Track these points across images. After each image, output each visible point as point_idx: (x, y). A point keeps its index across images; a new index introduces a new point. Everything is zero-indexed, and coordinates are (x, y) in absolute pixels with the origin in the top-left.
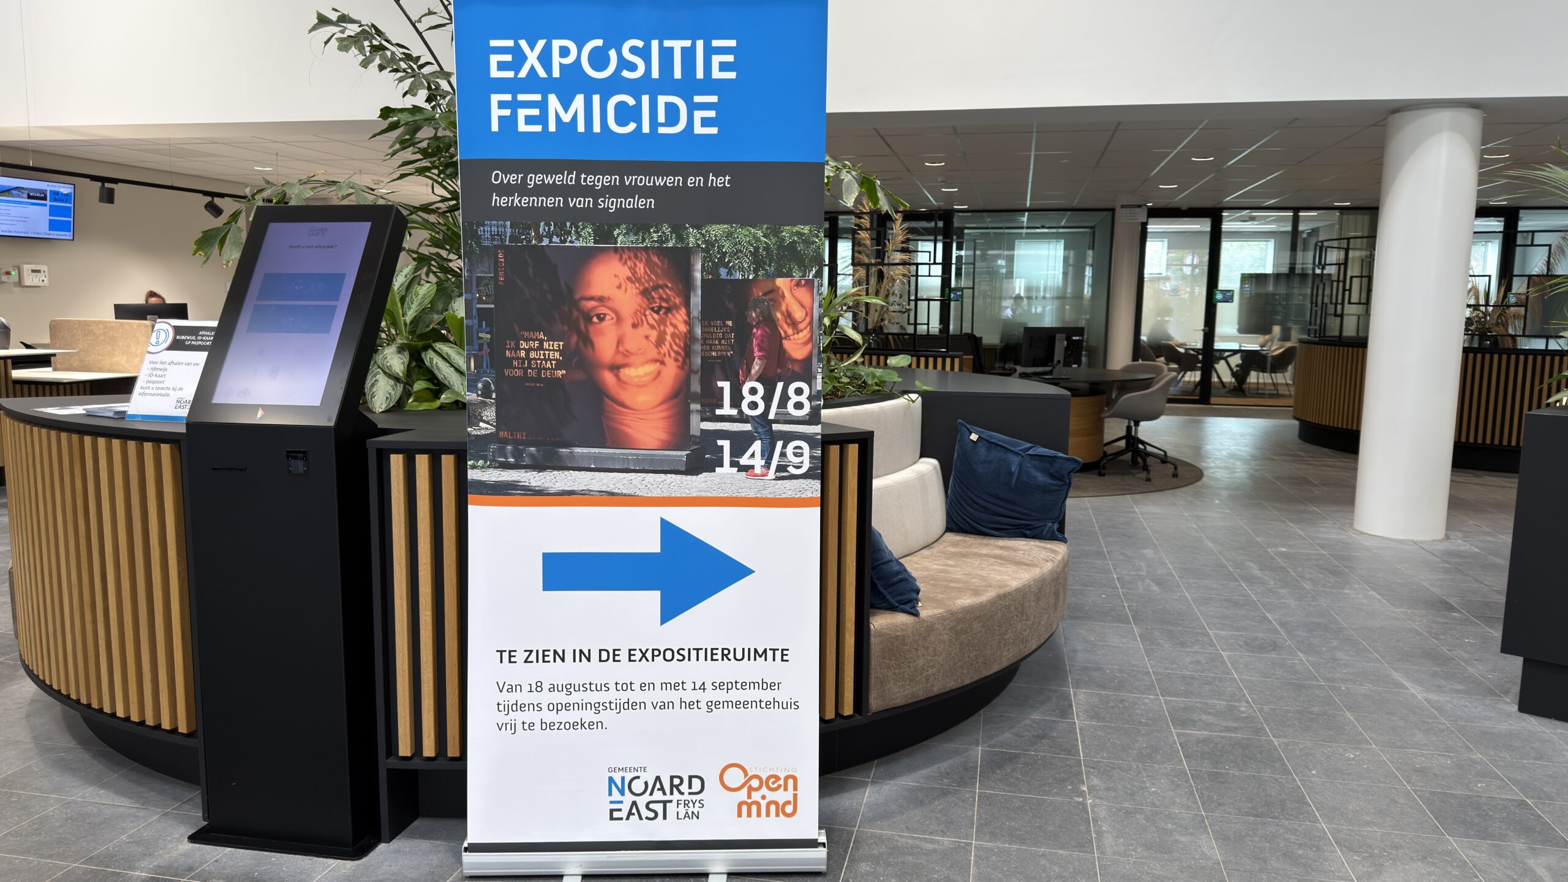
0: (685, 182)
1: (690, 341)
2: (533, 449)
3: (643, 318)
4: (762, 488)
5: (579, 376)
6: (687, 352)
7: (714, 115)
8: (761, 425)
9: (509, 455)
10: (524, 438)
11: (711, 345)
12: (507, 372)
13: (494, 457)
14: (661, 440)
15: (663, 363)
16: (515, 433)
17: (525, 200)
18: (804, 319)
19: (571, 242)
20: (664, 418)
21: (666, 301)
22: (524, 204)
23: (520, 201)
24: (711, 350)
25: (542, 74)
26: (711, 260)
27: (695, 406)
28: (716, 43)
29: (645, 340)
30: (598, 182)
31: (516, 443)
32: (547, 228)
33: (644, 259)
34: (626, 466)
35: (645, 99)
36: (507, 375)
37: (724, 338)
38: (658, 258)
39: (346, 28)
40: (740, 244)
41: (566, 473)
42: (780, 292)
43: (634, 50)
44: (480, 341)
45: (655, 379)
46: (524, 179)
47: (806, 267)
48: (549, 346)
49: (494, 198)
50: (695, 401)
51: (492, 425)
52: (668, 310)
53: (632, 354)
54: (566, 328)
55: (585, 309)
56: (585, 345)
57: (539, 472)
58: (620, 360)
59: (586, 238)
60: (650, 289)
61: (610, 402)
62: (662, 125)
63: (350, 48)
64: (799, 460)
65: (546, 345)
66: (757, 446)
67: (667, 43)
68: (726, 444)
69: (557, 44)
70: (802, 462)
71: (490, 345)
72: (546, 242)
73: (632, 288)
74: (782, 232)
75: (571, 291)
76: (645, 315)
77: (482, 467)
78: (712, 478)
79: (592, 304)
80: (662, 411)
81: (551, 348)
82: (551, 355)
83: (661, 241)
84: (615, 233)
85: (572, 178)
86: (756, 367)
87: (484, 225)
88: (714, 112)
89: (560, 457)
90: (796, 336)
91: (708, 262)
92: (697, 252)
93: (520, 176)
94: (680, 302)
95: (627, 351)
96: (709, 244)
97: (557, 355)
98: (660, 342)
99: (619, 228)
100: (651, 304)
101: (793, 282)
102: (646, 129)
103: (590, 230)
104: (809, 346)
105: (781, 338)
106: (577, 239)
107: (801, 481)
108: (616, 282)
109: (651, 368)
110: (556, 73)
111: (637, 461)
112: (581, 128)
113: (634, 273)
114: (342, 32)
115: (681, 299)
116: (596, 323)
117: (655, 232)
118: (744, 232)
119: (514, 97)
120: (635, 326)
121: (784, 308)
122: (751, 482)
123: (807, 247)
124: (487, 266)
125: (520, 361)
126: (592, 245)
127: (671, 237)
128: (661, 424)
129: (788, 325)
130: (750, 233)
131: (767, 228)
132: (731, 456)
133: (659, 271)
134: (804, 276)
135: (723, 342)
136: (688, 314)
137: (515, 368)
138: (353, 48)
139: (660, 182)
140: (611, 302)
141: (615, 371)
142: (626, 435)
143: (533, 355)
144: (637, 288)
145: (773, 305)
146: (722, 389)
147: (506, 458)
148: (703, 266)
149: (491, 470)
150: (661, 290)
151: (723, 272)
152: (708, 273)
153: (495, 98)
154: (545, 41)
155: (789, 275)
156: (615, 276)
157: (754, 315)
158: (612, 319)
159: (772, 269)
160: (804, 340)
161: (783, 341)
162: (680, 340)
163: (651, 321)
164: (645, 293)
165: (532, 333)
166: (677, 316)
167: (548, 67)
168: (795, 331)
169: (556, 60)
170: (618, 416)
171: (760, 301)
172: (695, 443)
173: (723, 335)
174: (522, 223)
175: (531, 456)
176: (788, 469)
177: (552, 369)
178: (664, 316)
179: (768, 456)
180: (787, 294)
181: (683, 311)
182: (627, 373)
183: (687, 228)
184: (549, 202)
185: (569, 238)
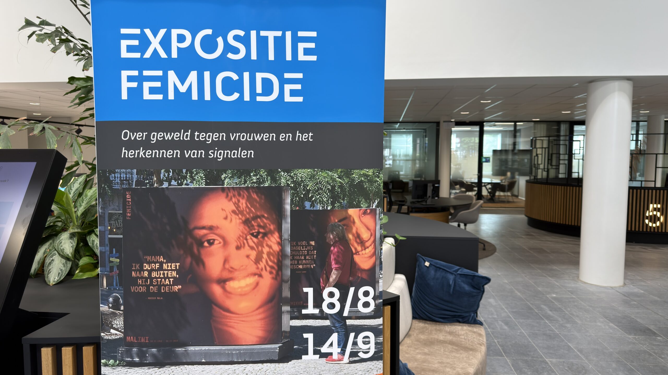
0: (278, 137)
1: (282, 257)
2: (154, 350)
3: (245, 241)
4: (338, 370)
5: (193, 289)
6: (280, 266)
7: (300, 88)
8: (338, 321)
9: (135, 355)
10: (147, 341)
11: (298, 260)
12: (133, 289)
13: (122, 357)
14: (259, 337)
15: (260, 276)
16: (139, 338)
17: (149, 152)
18: (370, 238)
19: (187, 184)
20: (261, 319)
21: (263, 227)
22: (148, 155)
23: (145, 154)
24: (298, 264)
25: (163, 55)
26: (298, 196)
27: (286, 308)
28: (301, 34)
29: (246, 259)
30: (209, 138)
31: (140, 345)
32: (166, 174)
33: (245, 196)
34: (230, 359)
35: (246, 75)
36: (133, 291)
37: (308, 254)
38: (257, 196)
39: (44, 28)
40: (320, 183)
41: (182, 367)
42: (352, 219)
43: (236, 38)
44: (111, 264)
45: (254, 289)
46: (148, 136)
47: (370, 200)
48: (168, 267)
49: (123, 151)
50: (286, 303)
51: (120, 331)
52: (265, 235)
53: (236, 270)
54: (182, 252)
55: (198, 237)
56: (198, 265)
57: (160, 368)
58: (226, 275)
59: (199, 181)
60: (250, 219)
61: (217, 309)
62: (260, 95)
63: (45, 40)
64: (367, 346)
65: (165, 266)
66: (334, 338)
67: (263, 33)
68: (310, 337)
69: (175, 32)
70: (369, 349)
71: (119, 267)
72: (165, 185)
73: (236, 218)
74: (353, 174)
75: (186, 222)
76: (247, 239)
77: (113, 366)
78: (300, 364)
79: (204, 232)
80: (259, 314)
81: (169, 268)
82: (169, 274)
83: (259, 182)
84: (223, 177)
85: (187, 135)
86: (333, 276)
87: (115, 173)
88: (300, 85)
89: (176, 355)
90: (364, 252)
91: (296, 197)
92: (287, 190)
93: (144, 134)
94: (274, 228)
95: (232, 268)
96: (296, 184)
97: (174, 274)
98: (258, 260)
99: (225, 173)
100: (251, 230)
101: (361, 211)
102: (247, 98)
103: (202, 175)
104: (374, 259)
105: (352, 254)
106: (192, 182)
107: (369, 363)
108: (223, 214)
109: (251, 280)
110: (174, 55)
111: (240, 354)
112: (195, 97)
113: (238, 207)
114: (41, 30)
115: (275, 226)
116: (206, 247)
117: (254, 175)
118: (324, 174)
119: (141, 73)
120: (238, 248)
121: (354, 231)
122: (330, 366)
123: (371, 185)
124: (117, 204)
125: (144, 280)
126: (204, 186)
127: (267, 179)
128: (259, 324)
129: (358, 243)
130: (328, 175)
131: (341, 172)
132: (314, 346)
133: (258, 205)
134: (369, 206)
135: (307, 257)
136: (281, 237)
137: (140, 285)
138: (47, 40)
139: (258, 138)
140: (219, 230)
141: (222, 284)
142: (231, 334)
143: (154, 274)
144: (240, 219)
145: (346, 229)
146: (307, 293)
147: (132, 357)
148: (292, 200)
149: (120, 368)
150: (259, 220)
151: (307, 205)
152: (296, 206)
153: (125, 74)
154: (165, 30)
155: (358, 206)
156: (222, 210)
157: (331, 236)
158: (220, 243)
159: (345, 202)
160: (370, 254)
161: (355, 256)
162: (274, 257)
163: (251, 244)
164: (247, 222)
165: (153, 257)
166: (272, 239)
167: (168, 50)
168: (363, 248)
169: (175, 45)
170: (224, 320)
171: (336, 226)
172: (286, 337)
173: (308, 252)
174: (146, 171)
175: (153, 355)
176: (359, 354)
177: (170, 285)
178: (261, 240)
179: (343, 344)
180: (357, 220)
181: (276, 235)
182: (231, 285)
183: (280, 172)
184: (169, 154)
185: (185, 182)
